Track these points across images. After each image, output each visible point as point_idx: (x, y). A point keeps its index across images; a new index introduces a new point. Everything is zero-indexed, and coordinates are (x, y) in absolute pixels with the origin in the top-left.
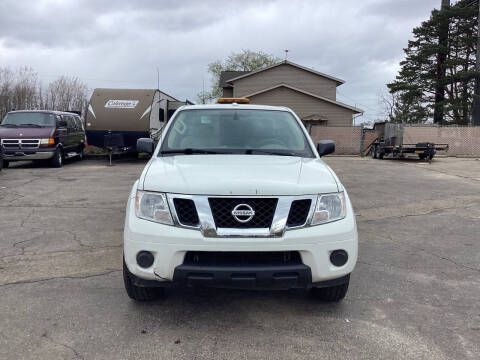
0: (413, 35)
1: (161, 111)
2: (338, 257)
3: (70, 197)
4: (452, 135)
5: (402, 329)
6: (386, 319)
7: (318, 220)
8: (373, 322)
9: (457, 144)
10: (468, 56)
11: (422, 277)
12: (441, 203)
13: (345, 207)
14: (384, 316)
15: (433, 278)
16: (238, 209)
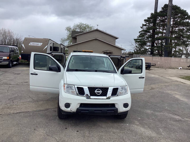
0: (144, 22)
1: (51, 47)
2: (126, 105)
3: (21, 81)
4: (157, 60)
5: (144, 127)
6: (139, 124)
7: (120, 94)
8: (135, 125)
9: (159, 63)
10: (163, 31)
11: (149, 111)
12: (153, 86)
13: (128, 90)
14: (138, 123)
15: (152, 112)
16: (97, 91)
